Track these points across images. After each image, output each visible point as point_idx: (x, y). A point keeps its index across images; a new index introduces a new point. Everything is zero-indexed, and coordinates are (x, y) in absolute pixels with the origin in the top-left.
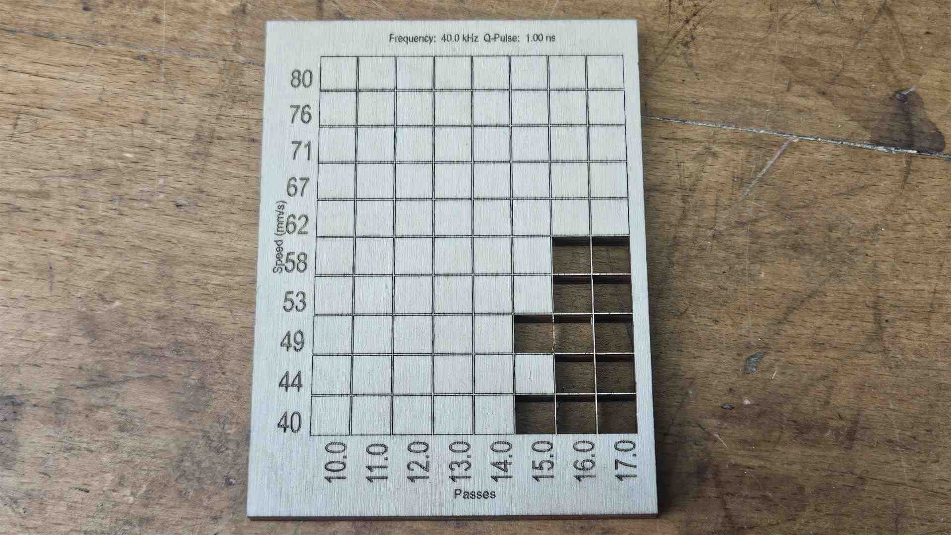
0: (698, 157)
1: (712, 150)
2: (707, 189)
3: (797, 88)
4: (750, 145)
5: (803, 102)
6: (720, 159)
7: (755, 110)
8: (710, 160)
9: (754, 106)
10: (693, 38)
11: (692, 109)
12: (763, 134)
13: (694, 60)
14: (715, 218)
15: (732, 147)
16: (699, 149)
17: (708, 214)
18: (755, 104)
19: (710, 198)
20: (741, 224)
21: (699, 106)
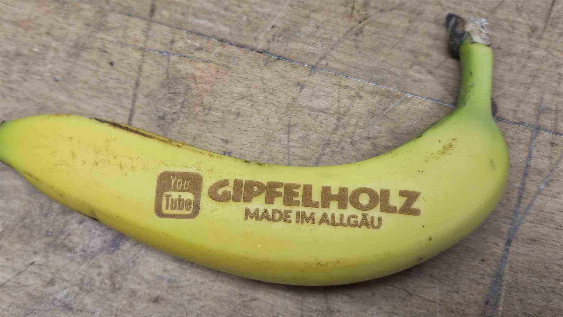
0: (351, 97)
1: (360, 95)
2: (352, 116)
3: (416, 67)
4: (383, 95)
5: (418, 76)
6: (363, 100)
7: (389, 76)
8: (357, 100)
9: (389, 74)
10: (361, 32)
11: (353, 70)
12: (391, 90)
13: (360, 44)
14: (354, 133)
15: (372, 95)
16: (352, 93)
17: (350, 130)
18: (390, 73)
19: (353, 121)
20: (368, 138)
21: (357, 70)
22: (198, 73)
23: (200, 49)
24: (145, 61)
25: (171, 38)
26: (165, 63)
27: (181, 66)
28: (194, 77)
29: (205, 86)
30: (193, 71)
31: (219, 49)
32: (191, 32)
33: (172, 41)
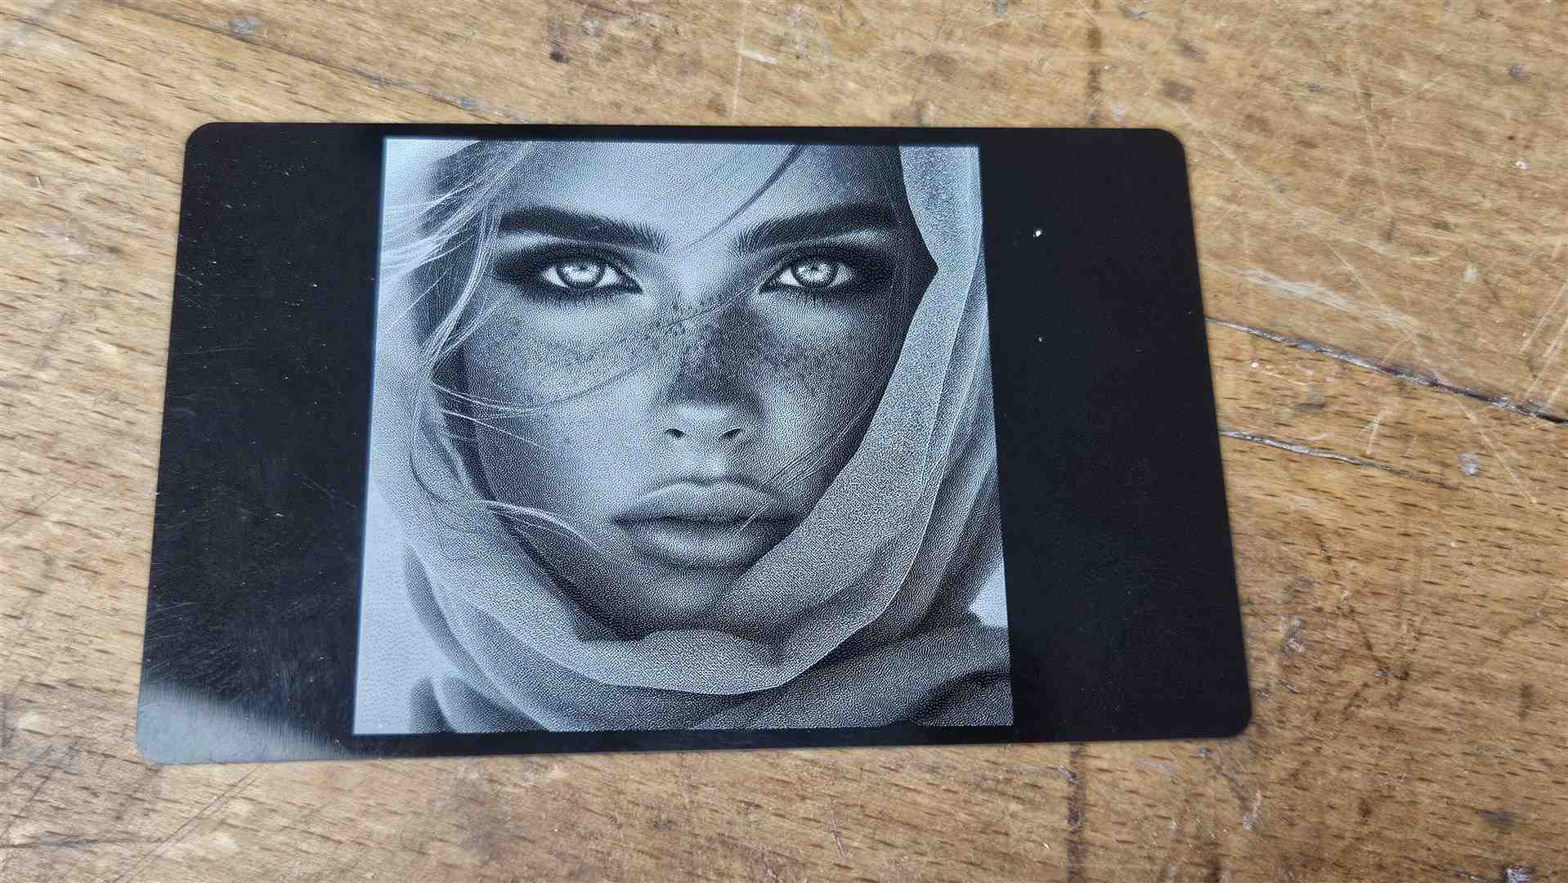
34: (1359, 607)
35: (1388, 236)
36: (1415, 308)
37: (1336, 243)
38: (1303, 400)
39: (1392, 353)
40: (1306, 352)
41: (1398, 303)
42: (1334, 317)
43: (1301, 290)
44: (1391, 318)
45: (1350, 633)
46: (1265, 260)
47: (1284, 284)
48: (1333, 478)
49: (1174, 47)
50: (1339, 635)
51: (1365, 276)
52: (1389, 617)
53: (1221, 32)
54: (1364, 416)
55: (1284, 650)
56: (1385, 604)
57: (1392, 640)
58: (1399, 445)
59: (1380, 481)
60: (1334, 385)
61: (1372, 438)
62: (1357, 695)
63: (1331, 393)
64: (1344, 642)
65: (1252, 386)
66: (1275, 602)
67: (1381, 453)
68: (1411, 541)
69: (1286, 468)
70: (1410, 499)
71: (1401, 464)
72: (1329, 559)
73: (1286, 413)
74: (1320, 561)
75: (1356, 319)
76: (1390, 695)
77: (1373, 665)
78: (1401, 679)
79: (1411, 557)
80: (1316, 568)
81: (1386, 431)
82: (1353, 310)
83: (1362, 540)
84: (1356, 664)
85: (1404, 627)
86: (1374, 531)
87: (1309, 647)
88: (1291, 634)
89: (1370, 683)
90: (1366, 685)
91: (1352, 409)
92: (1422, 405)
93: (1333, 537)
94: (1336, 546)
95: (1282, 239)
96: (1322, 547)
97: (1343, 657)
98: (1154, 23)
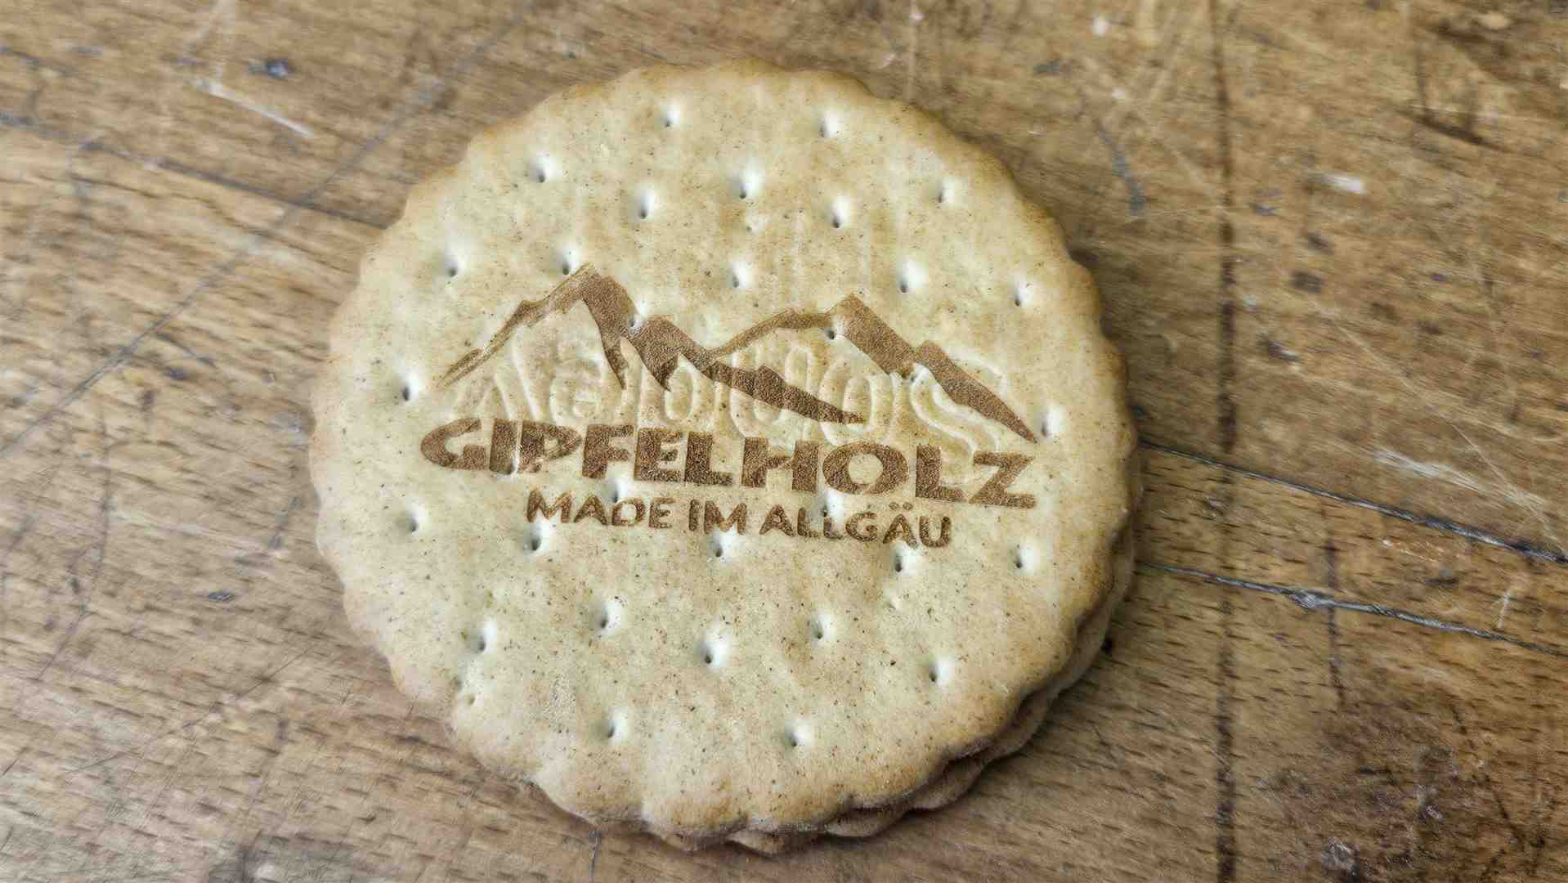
22: (1458, 685)
23: (1447, 583)
24: (1236, 630)
25: (1323, 535)
26: (1321, 643)
27: (1384, 655)
28: (1448, 701)
29: (1501, 742)
30: (1437, 675)
31: (1520, 583)
32: (1394, 512)
33: (1331, 550)
34: (1494, 777)
35: (1513, 417)
36: (1542, 487)
37: (1465, 426)
38: (1435, 576)
39: (1521, 530)
40: (1436, 531)
41: (1525, 483)
42: (1463, 496)
43: (1430, 470)
44: (1518, 497)
45: (1486, 801)
46: (1395, 440)
47: (1414, 465)
48: (1466, 651)
49: (1303, 240)
50: (1476, 803)
51: (1491, 456)
52: (1525, 787)
53: (1346, 226)
54: (1494, 591)
55: (1422, 817)
56: (1520, 774)
57: (1527, 809)
58: (1527, 619)
59: (1512, 654)
60: (1464, 562)
61: (1503, 612)
62: (1494, 861)
63: (1461, 569)
64: (1481, 810)
65: (1383, 562)
66: (1412, 771)
67: (1513, 627)
68: (1542, 713)
69: (1419, 641)
70: (1542, 671)
71: (1530, 638)
72: (1463, 731)
73: (1418, 588)
74: (1455, 732)
75: (1483, 498)
76: (1527, 862)
77: (1508, 833)
78: (1537, 846)
79: (1544, 729)
80: (1451, 738)
81: (1517, 606)
82: (1481, 489)
83: (1495, 711)
84: (1493, 831)
85: (1539, 796)
86: (1507, 702)
87: (1446, 815)
88: (1429, 802)
89: (1507, 850)
90: (1503, 852)
91: (1483, 585)
92: (1548, 580)
93: (1469, 709)
94: (1471, 717)
95: (1411, 422)
96: (1457, 718)
97: (1480, 824)
98: (1282, 218)
